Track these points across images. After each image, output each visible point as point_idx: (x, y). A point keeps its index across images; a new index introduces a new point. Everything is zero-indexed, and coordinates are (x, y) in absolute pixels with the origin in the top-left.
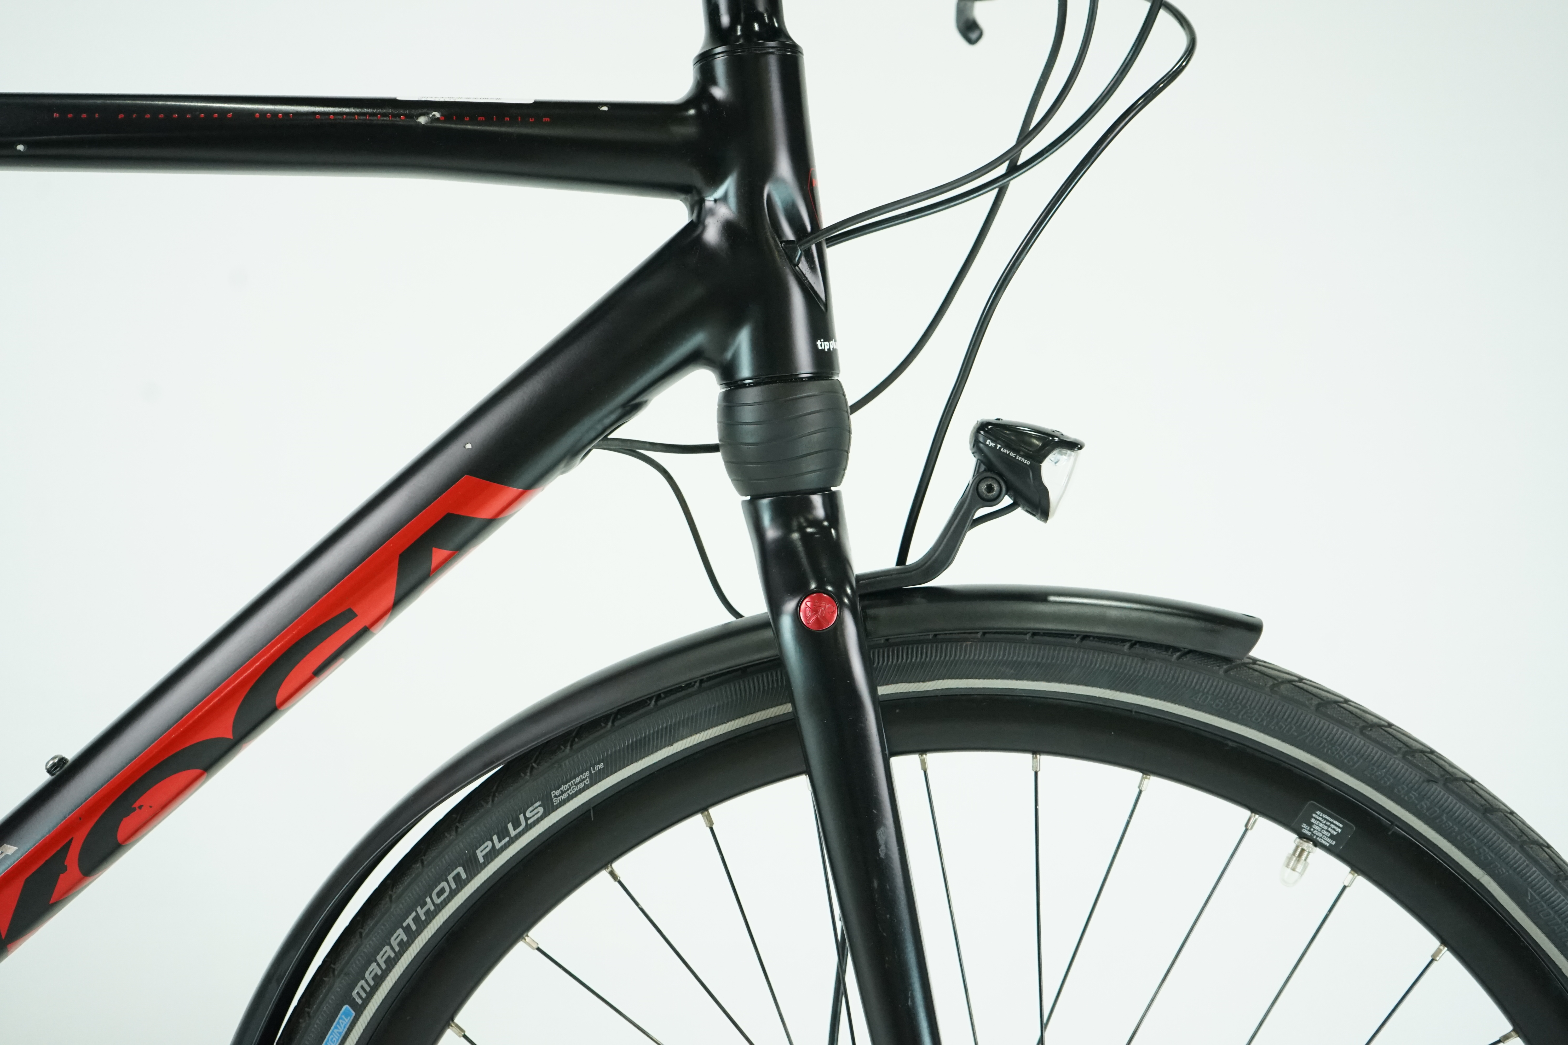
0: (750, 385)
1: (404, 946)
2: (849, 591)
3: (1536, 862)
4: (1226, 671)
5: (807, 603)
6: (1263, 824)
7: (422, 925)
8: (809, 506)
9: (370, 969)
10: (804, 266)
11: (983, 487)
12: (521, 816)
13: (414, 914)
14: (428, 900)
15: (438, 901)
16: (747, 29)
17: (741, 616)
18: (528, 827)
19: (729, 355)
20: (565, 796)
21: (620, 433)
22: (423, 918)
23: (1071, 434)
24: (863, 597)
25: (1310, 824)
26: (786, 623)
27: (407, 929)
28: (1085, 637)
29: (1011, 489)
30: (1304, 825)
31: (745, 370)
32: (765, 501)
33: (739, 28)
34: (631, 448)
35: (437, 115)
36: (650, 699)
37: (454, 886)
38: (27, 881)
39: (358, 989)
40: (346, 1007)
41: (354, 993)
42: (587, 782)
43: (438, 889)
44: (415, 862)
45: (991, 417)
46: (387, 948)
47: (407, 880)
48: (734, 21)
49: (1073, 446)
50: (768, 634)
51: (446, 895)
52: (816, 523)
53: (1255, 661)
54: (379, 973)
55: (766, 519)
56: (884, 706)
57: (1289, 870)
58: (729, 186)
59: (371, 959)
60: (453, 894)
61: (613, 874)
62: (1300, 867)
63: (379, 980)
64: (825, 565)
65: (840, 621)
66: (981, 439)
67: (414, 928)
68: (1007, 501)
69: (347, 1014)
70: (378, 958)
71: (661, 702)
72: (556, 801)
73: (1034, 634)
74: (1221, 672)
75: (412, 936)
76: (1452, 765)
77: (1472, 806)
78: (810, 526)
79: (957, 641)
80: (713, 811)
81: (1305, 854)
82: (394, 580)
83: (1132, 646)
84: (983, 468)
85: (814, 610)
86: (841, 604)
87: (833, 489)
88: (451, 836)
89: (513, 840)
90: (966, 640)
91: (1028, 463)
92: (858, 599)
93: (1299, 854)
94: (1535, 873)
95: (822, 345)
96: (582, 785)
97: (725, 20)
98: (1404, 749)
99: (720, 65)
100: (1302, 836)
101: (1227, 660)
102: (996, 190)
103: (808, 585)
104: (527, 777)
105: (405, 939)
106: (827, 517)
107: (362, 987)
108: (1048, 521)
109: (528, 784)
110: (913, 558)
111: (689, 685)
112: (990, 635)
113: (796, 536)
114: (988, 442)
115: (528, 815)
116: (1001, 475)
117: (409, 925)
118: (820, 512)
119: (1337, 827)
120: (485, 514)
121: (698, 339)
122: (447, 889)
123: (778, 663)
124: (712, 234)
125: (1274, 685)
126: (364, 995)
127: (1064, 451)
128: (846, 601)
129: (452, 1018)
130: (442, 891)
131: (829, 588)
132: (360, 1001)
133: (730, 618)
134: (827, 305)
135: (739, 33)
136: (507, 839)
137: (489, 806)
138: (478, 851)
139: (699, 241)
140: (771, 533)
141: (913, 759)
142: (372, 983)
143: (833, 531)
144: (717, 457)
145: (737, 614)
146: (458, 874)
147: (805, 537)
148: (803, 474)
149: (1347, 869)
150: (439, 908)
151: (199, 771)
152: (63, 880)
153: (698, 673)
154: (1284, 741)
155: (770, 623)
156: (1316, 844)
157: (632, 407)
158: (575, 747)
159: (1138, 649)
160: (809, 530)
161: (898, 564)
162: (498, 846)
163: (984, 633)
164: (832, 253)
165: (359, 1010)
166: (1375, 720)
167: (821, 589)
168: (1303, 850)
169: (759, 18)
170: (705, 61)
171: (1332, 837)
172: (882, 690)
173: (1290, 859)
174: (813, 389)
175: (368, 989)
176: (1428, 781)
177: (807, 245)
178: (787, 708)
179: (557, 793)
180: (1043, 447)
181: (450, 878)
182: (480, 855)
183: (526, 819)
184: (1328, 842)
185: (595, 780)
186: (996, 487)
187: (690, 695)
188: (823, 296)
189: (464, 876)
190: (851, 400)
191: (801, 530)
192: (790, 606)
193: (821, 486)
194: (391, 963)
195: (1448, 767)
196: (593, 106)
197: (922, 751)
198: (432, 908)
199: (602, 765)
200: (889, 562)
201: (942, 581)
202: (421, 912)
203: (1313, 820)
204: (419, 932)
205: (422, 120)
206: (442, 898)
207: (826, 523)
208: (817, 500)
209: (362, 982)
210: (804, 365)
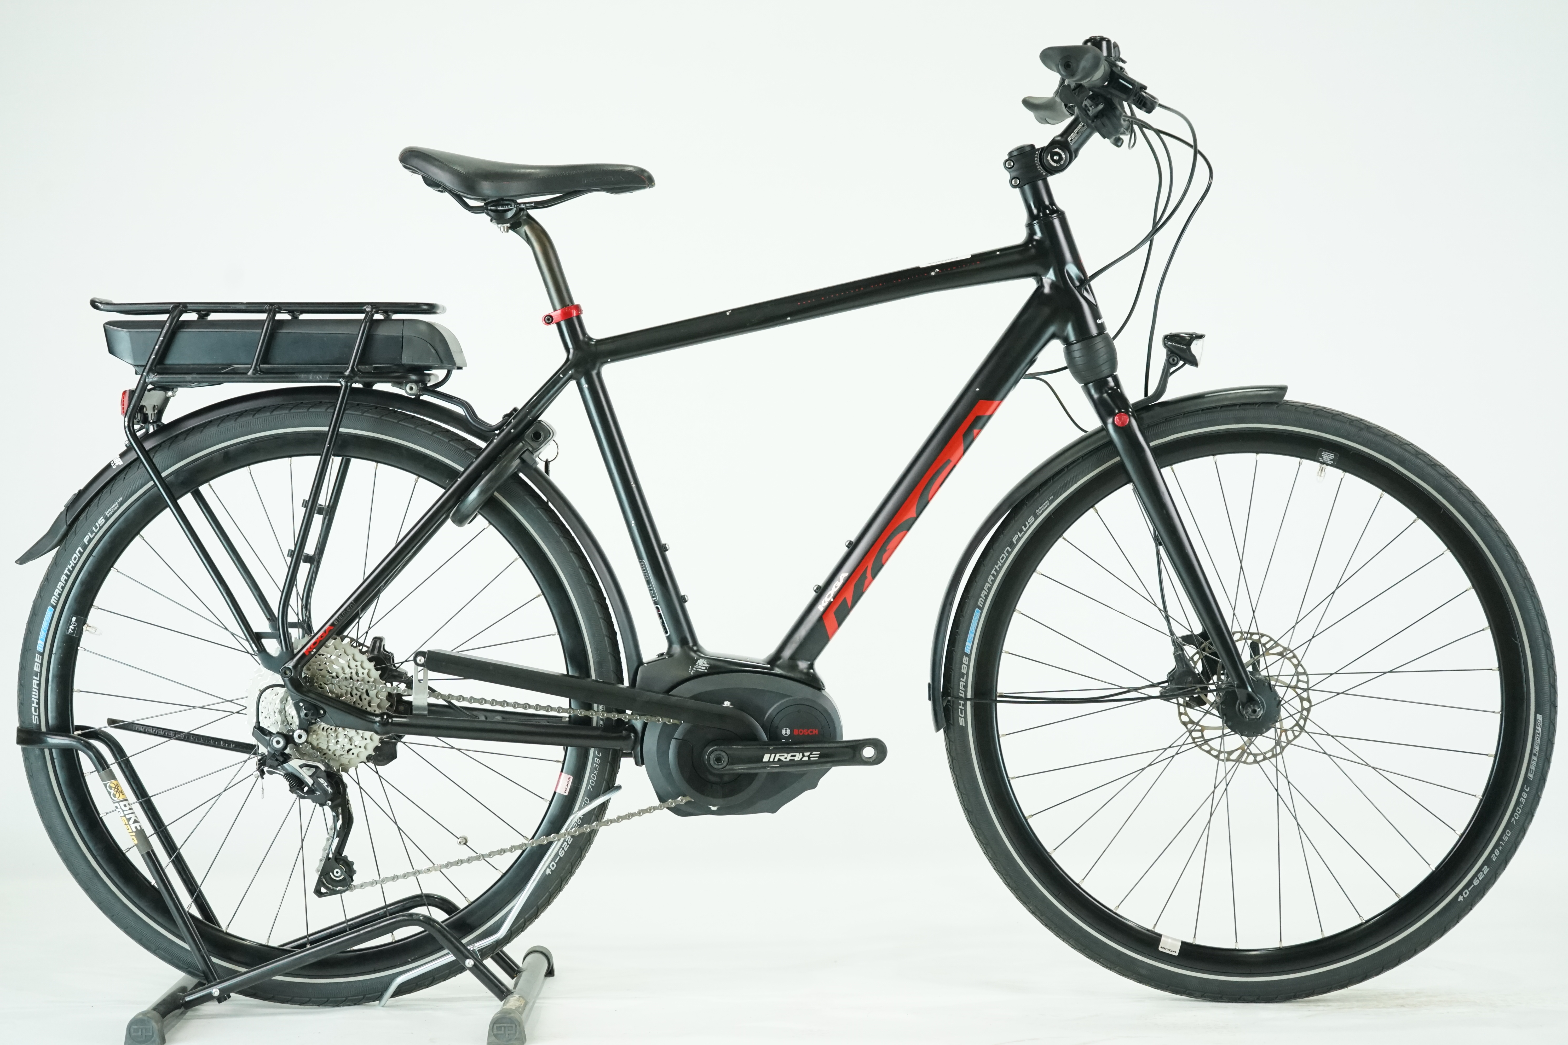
0: (1075, 343)
1: (993, 581)
2: (1130, 410)
3: (1407, 451)
4: (1277, 407)
5: (1116, 418)
6: (1306, 462)
7: (998, 572)
8: (1107, 382)
9: (983, 593)
10: (1085, 294)
11: (1171, 360)
12: (1027, 523)
13: (994, 569)
14: (999, 562)
15: (1002, 562)
16: (1045, 213)
17: (1087, 432)
18: (1030, 526)
19: (1065, 334)
20: (1041, 511)
21: (1029, 372)
22: (998, 569)
23: (1199, 332)
24: (1136, 411)
25: (1322, 457)
26: (1110, 428)
27: (993, 575)
28: (1222, 407)
29: (1181, 359)
30: (1320, 458)
31: (1072, 338)
32: (1090, 385)
33: (1041, 213)
34: (1033, 376)
35: (937, 270)
36: (1065, 468)
37: (1007, 555)
38: (855, 585)
39: (980, 601)
40: (977, 609)
41: (979, 603)
42: (1048, 504)
43: (1002, 557)
44: (990, 549)
45: (1168, 333)
46: (987, 584)
47: (989, 557)
48: (1039, 211)
49: (1201, 337)
50: (1104, 433)
51: (1005, 559)
52: (1111, 388)
53: (1287, 401)
54: (986, 593)
55: (1093, 392)
56: (1154, 450)
57: (1319, 477)
58: (1051, 272)
59: (982, 589)
60: (1007, 558)
61: (1064, 538)
62: (1323, 475)
63: (987, 596)
64: (1119, 404)
65: (1130, 421)
66: (1166, 342)
67: (995, 574)
68: (1181, 363)
69: (978, 612)
70: (985, 588)
71: (1069, 468)
72: (1038, 514)
73: (1202, 410)
74: (1275, 408)
75: (995, 577)
76: (1369, 423)
77: (1380, 436)
78: (1110, 390)
79: (1174, 419)
80: (1096, 506)
81: (1324, 469)
82: (963, 444)
83: (1240, 406)
84: (1169, 353)
85: (1120, 419)
86: (1129, 415)
87: (1115, 374)
88: (1002, 536)
89: (1025, 532)
90: (1178, 418)
91: (1186, 347)
92: (1135, 412)
93: (1322, 470)
94: (1407, 455)
95: (1099, 321)
96: (1047, 506)
97: (1035, 211)
98: (1349, 421)
99: (1037, 228)
100: (1321, 463)
101: (1277, 403)
102: (1149, 242)
103: (1114, 411)
104: (1025, 508)
105: (993, 579)
106: (1115, 385)
107: (981, 600)
108: (1199, 367)
109: (1025, 511)
110: (1150, 393)
111: (1078, 459)
112: (1187, 414)
113: (1105, 395)
114: (1169, 343)
115: (1029, 521)
116: (1177, 354)
117: (993, 573)
118: (1112, 384)
119: (1332, 456)
120: (988, 413)
121: (1052, 330)
122: (1005, 557)
123: (1111, 442)
124: (1047, 290)
125: (1314, 411)
126: (982, 603)
127: (1198, 340)
128: (1130, 414)
129: (1015, 608)
130: (1003, 558)
131: (1123, 410)
132: (981, 606)
133: (1083, 434)
134: (1096, 306)
135: (1041, 215)
136: (1023, 532)
137: (1013, 522)
138: (1013, 539)
139: (1042, 292)
140: (1096, 396)
141: (1168, 468)
142: (984, 598)
143: (1119, 390)
144: (1068, 371)
145: (1085, 431)
146: (1008, 550)
147: (1109, 394)
148: (1103, 371)
149: (1341, 471)
150: (1003, 564)
151: (905, 531)
152: (867, 582)
153: (1080, 454)
154: (1304, 428)
155: (1104, 429)
156: (1327, 465)
157: (1032, 362)
158: (1041, 492)
159: (1242, 407)
160: (1110, 391)
161: (1145, 396)
162: (1020, 536)
163: (1184, 414)
164: (1092, 283)
165: (982, 609)
166: (1337, 413)
167: (1120, 412)
168: (1323, 468)
169: (1047, 207)
170: (1030, 226)
171: (1331, 460)
172: (1152, 444)
173: (1318, 473)
174: (1098, 339)
175: (983, 601)
176: (1360, 430)
177: (1085, 287)
178: (1118, 459)
179: (1038, 511)
180: (1190, 339)
181: (1005, 552)
182: (1014, 540)
183: (1029, 523)
184: (1330, 462)
185: (1051, 503)
186: (1176, 359)
187: (1080, 463)
188: (1094, 303)
189: (1010, 550)
190: (1112, 336)
191: (1107, 392)
192: (1110, 421)
193: (1110, 374)
194: (990, 589)
195: (1367, 424)
196: (993, 252)
197: (1171, 465)
198: (1001, 565)
199: (1052, 497)
200: (1142, 397)
201: (1163, 399)
202: (997, 567)
203: (1323, 456)
204: (998, 575)
205: (933, 274)
206: (1004, 560)
207: (1115, 388)
208: (1110, 379)
209: (981, 599)
210: (1094, 331)
